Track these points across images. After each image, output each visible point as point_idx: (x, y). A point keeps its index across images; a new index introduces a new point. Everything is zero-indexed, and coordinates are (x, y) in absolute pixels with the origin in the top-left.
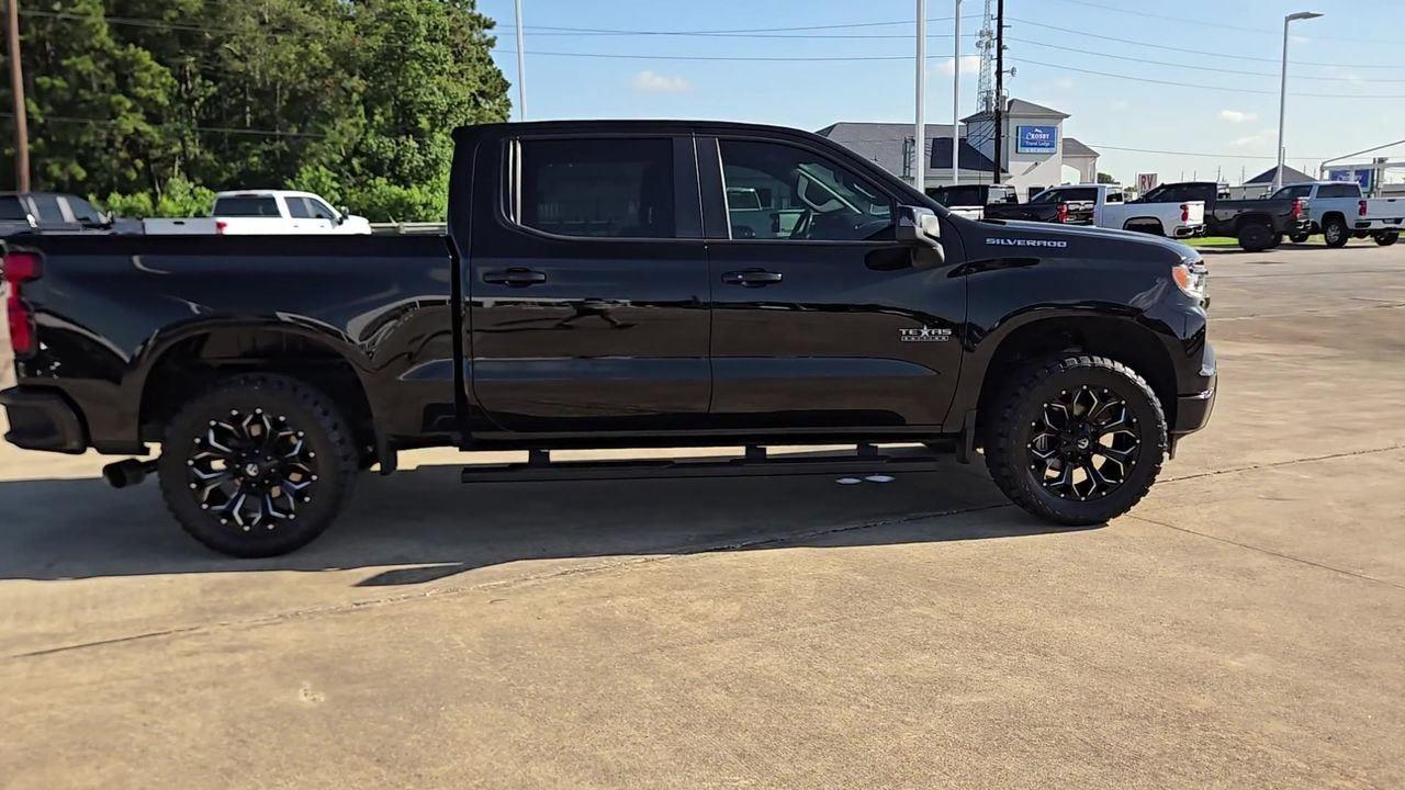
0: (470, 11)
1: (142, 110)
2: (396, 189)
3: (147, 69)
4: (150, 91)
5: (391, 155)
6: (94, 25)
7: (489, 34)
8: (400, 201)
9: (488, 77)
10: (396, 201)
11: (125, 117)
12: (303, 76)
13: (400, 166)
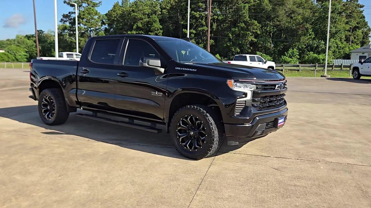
0: (356, 3)
1: (254, 35)
2: (315, 55)
3: (256, 25)
4: (256, 31)
5: (315, 45)
6: (245, 15)
7: (362, 9)
8: (316, 58)
9: (360, 22)
10: (315, 58)
11: (250, 37)
12: (294, 25)
13: (318, 49)
